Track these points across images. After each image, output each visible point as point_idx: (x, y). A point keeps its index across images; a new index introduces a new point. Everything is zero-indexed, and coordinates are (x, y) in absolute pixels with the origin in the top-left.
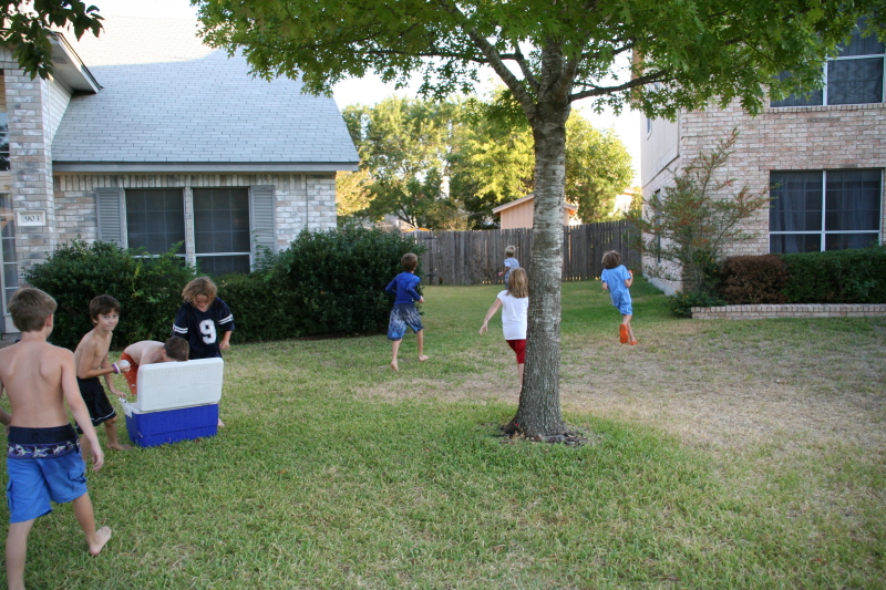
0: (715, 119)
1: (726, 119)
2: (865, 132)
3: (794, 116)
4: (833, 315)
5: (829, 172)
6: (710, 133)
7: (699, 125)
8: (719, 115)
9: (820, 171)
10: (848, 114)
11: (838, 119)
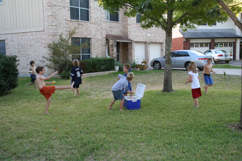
0: (59, 21)
1: (62, 21)
2: (88, 29)
3: (75, 22)
4: (96, 75)
5: (82, 38)
6: (58, 25)
7: (56, 22)
8: (60, 20)
9: (79, 38)
10: (85, 23)
11: (83, 24)
